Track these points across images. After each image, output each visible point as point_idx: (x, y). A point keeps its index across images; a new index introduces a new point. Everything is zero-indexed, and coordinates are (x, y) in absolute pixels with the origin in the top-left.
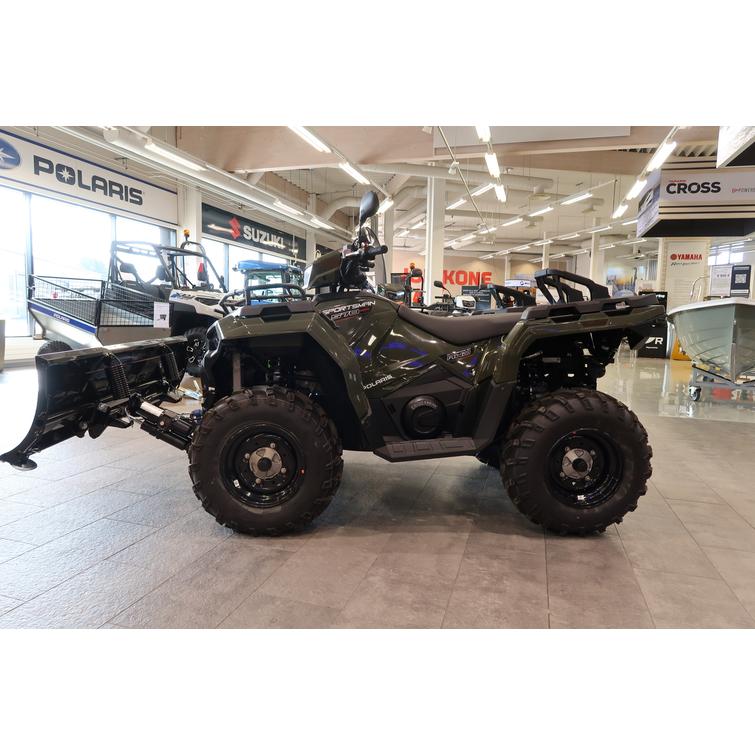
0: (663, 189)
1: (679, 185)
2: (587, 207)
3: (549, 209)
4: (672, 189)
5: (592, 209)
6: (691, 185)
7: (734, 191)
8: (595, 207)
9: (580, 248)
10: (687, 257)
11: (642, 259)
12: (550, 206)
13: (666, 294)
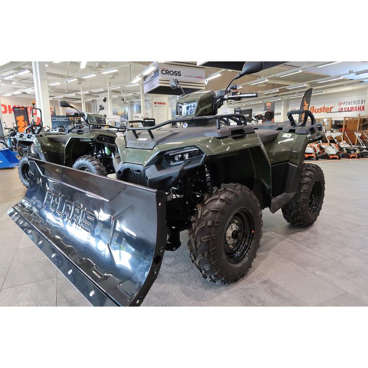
0: (160, 72)
1: (166, 71)
2: (111, 76)
3: (94, 75)
4: (164, 72)
5: (114, 78)
6: (171, 71)
7: (186, 76)
8: (115, 77)
9: (98, 97)
10: (160, 103)
11: (127, 103)
12: (95, 74)
13: (154, 119)
